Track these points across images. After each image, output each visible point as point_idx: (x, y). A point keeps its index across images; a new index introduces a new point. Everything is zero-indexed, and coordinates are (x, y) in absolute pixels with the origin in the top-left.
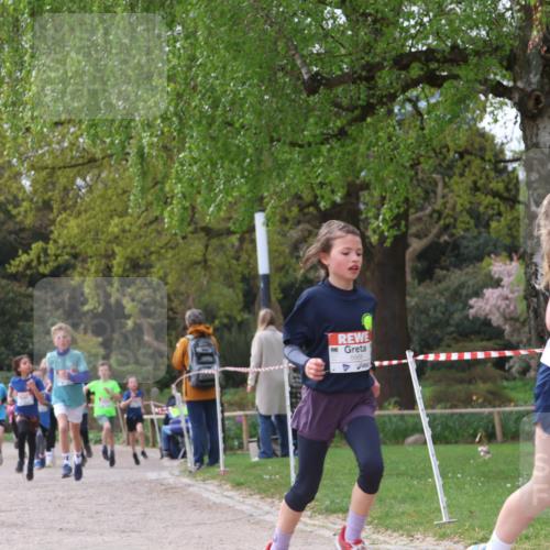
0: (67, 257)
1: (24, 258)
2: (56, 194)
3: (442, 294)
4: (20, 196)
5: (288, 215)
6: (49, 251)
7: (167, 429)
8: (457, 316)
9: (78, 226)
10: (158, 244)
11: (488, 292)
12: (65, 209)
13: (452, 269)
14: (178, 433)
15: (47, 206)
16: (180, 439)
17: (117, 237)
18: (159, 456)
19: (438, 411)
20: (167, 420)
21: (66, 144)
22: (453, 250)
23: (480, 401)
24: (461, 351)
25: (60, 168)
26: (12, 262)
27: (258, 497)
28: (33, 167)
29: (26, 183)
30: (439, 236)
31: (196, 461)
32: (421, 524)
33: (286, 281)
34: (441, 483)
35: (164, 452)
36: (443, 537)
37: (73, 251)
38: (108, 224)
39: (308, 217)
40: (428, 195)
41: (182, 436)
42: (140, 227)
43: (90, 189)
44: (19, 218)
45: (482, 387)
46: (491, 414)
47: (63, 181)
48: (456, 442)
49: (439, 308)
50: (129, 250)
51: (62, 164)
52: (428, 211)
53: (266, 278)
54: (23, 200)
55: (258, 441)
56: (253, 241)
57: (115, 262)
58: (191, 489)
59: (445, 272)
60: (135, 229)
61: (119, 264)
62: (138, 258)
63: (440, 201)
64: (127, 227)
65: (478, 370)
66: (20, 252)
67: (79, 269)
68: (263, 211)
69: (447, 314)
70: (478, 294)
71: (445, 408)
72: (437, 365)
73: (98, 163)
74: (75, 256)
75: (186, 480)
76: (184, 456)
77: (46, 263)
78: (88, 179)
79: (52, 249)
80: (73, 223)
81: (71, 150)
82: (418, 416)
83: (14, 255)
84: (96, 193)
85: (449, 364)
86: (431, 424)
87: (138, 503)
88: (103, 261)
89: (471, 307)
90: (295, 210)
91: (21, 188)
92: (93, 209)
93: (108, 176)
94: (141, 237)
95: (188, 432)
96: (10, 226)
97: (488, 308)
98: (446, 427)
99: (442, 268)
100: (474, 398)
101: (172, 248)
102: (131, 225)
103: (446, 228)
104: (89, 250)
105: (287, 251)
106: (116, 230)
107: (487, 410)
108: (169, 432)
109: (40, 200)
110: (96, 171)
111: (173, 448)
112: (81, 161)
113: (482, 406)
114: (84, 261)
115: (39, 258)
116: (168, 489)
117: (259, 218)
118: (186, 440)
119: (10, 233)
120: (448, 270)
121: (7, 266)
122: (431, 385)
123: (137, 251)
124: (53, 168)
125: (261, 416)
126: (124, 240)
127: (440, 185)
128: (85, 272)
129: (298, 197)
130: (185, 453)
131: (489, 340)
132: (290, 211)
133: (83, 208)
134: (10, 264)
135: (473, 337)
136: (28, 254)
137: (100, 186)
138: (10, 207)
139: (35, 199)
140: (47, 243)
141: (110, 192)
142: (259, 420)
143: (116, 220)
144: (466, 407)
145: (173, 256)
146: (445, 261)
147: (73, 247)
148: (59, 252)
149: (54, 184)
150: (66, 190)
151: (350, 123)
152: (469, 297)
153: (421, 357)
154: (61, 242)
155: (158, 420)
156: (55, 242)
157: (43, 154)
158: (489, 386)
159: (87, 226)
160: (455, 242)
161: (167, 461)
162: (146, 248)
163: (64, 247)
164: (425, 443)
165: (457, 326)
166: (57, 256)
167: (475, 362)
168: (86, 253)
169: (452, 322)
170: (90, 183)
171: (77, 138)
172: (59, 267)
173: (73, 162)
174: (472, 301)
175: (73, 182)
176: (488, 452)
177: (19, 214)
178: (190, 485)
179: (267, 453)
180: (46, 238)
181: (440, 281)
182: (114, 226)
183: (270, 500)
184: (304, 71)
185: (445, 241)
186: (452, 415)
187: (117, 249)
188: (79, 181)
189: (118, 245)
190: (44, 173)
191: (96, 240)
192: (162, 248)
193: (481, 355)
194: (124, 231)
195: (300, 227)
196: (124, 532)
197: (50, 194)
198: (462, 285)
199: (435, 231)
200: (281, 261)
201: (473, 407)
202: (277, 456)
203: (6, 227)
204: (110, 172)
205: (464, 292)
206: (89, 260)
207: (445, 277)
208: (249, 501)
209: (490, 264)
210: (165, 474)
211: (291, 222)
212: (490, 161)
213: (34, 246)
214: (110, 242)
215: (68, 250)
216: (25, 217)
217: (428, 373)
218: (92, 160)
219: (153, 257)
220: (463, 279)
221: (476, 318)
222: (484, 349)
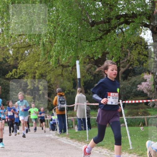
0: (23, 73)
1: (11, 74)
2: (19, 55)
3: (130, 84)
4: (9, 56)
5: (85, 61)
6: (18, 72)
7: (51, 122)
8: (134, 90)
9: (26, 64)
10: (48, 70)
11: (143, 83)
12: (22, 60)
13: (132, 77)
14: (55, 123)
15: (17, 59)
16: (55, 125)
17: (37, 68)
18: (49, 130)
19: (129, 117)
20: (51, 120)
21: (22, 41)
22: (133, 71)
23: (141, 114)
24: (135, 100)
25: (20, 48)
26: (7, 75)
27: (78, 142)
28: (13, 48)
29: (11, 52)
30: (129, 67)
31: (60, 131)
32: (124, 149)
33: (85, 80)
34: (130, 138)
35: (51, 129)
36: (131, 153)
37: (24, 72)
38: (34, 64)
39: (91, 62)
40: (126, 55)
41: (56, 124)
42: (43, 65)
43: (29, 54)
44: (9, 62)
45: (141, 110)
46: (144, 118)
47: (21, 52)
48: (134, 126)
49: (129, 88)
50: (40, 71)
51: (21, 47)
52: (126, 60)
53: (80, 79)
54: (10, 57)
55: (77, 126)
56: (76, 69)
57: (36, 75)
58: (59, 140)
59: (130, 77)
60: (42, 65)
61: (37, 76)
62: (43, 73)
63: (129, 57)
64: (40, 65)
65: (140, 106)
66: (9, 72)
67: (26, 77)
68: (78, 60)
69: (131, 89)
70: (140, 84)
71: (131, 116)
72: (128, 104)
73: (31, 46)
74: (25, 73)
75: (57, 137)
76: (56, 130)
77: (17, 75)
78: (28, 51)
79: (18, 71)
80: (24, 64)
81: (24, 43)
82: (123, 119)
83: (8, 73)
84: (31, 55)
85: (132, 104)
86: (127, 121)
87: (43, 143)
88: (33, 74)
89: (138, 87)
90: (88, 60)
91: (10, 54)
92: (30, 60)
93: (34, 50)
94: (44, 68)
95: (57, 123)
96: (6, 64)
97: (143, 88)
98: (131, 122)
99: (130, 76)
100: (139, 113)
101: (53, 71)
102: (41, 64)
103: (131, 65)
104: (29, 71)
105: (85, 71)
106: (37, 65)
107: (143, 117)
108: (52, 123)
109: (15, 57)
110: (31, 49)
111: (53, 128)
112: (26, 46)
113: (141, 116)
114: (28, 74)
115: (15, 73)
116: (52, 140)
117: (77, 62)
118: (57, 125)
119: (6, 66)
120: (131, 77)
121: (6, 76)
122: (127, 110)
123: (43, 71)
124: (19, 48)
125: (78, 119)
126: (39, 69)
127: (129, 52)
128: (28, 78)
129: (88, 56)
130: (57, 129)
131: (143, 97)
132: (86, 60)
133: (27, 59)
134: (6, 75)
135: (139, 96)
136: (12, 72)
137: (32, 53)
138: (6, 59)
139: (13, 57)
140: (17, 69)
141: (35, 55)
142: (78, 120)
143: (37, 63)
144: (137, 116)
145: (53, 73)
146: (130, 74)
147: (24, 70)
148: (20, 72)
149: (19, 52)
150: (22, 54)
151: (103, 35)
152: (137, 85)
153: (124, 102)
154: (21, 69)
155: (49, 120)
156: (19, 69)
157: (16, 44)
158: (143, 110)
159: (28, 64)
160: (133, 69)
161: (51, 132)
162: (45, 71)
163: (22, 70)
164: (125, 126)
165: (134, 93)
166: (20, 73)
167: (139, 103)
168: (28, 72)
169: (133, 92)
170: (29, 52)
171: (25, 39)
172: (20, 76)
173: (24, 46)
174: (138, 86)
175: (24, 52)
176: (143, 129)
177: (9, 61)
178: (58, 138)
179: (80, 129)
180: (16, 68)
181: (129, 80)
182: (36, 65)
183: (81, 143)
184: (90, 20)
185: (131, 69)
186: (133, 118)
187: (37, 71)
188: (26, 52)
189: (37, 70)
190: (16, 49)
191: (31, 68)
192: (50, 71)
193: (141, 101)
194: (39, 66)
195: (89, 65)
196: (39, 152)
197: (18, 55)
198: (136, 81)
199: (127, 66)
200: (84, 75)
201: (139, 116)
202: (83, 130)
203: (5, 65)
204: (35, 49)
205: (136, 83)
206: (29, 74)
207: (130, 79)
208: (75, 143)
209: (143, 75)
210: (51, 135)
211: (86, 63)
212: (143, 46)
213: (13, 70)
214: (35, 69)
215: (23, 71)
216: (11, 62)
217: (126, 106)
218: (30, 46)
219: (47, 73)
220: (136, 79)
221: (139, 91)
222: (142, 100)
